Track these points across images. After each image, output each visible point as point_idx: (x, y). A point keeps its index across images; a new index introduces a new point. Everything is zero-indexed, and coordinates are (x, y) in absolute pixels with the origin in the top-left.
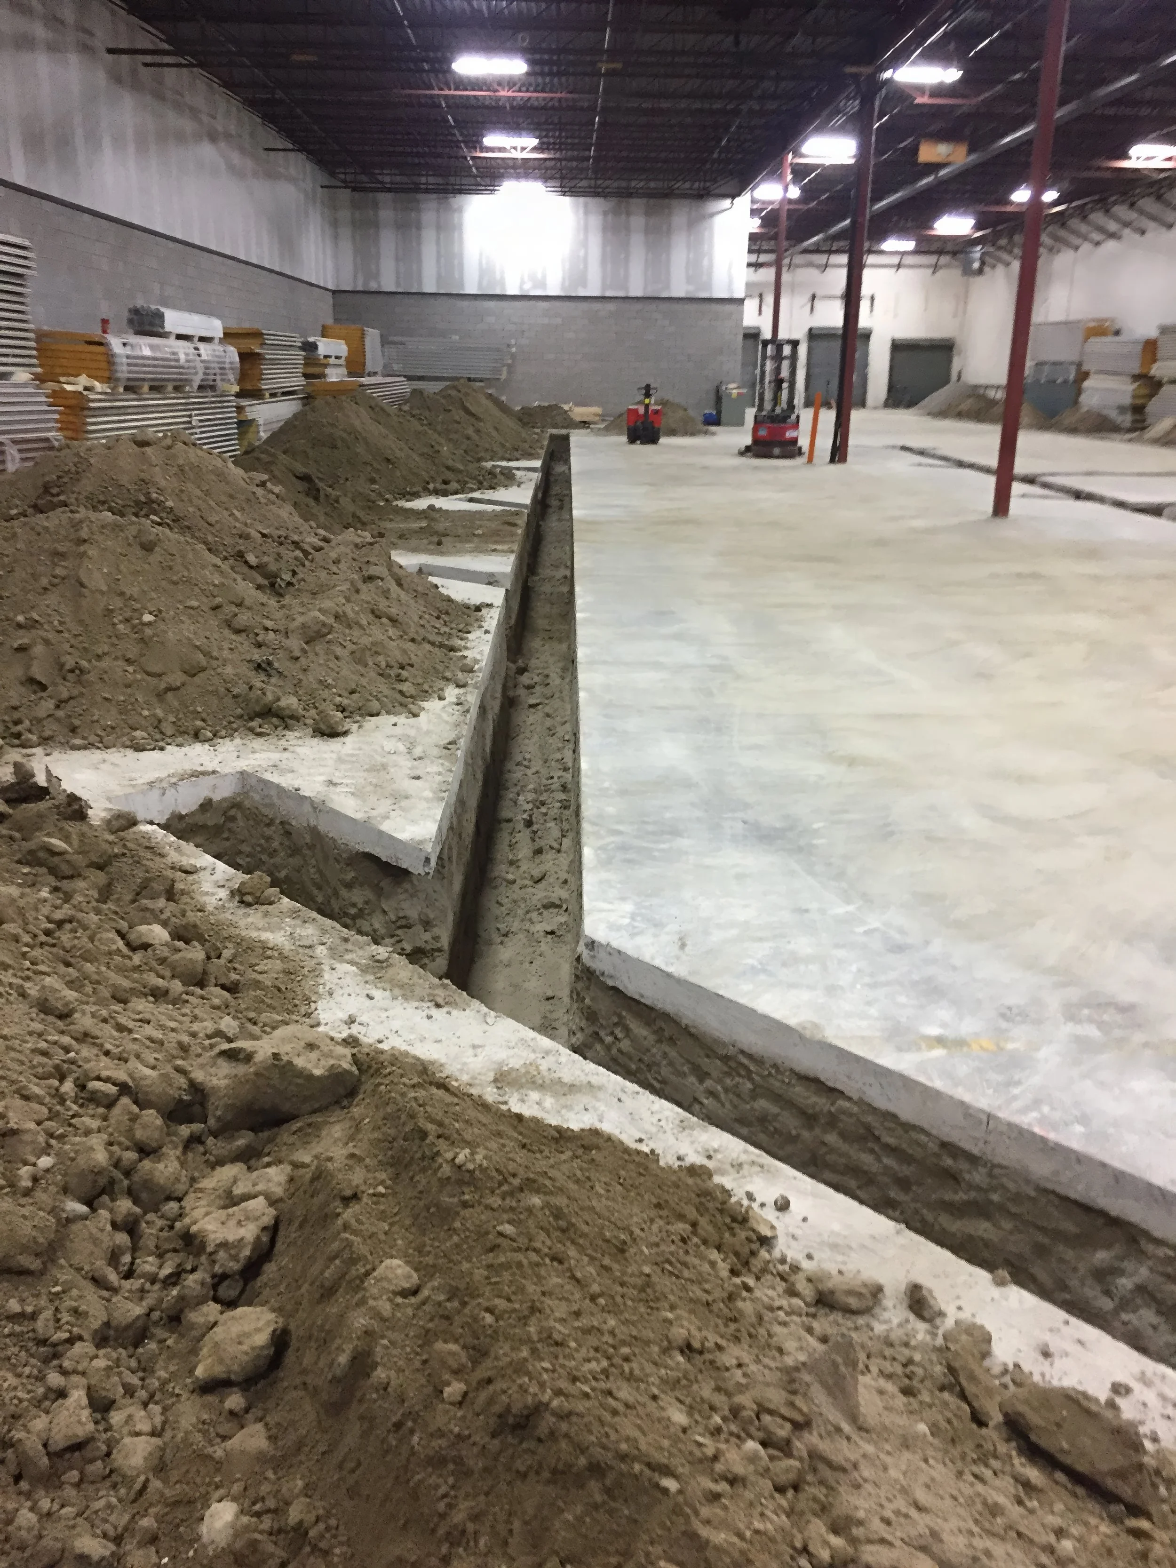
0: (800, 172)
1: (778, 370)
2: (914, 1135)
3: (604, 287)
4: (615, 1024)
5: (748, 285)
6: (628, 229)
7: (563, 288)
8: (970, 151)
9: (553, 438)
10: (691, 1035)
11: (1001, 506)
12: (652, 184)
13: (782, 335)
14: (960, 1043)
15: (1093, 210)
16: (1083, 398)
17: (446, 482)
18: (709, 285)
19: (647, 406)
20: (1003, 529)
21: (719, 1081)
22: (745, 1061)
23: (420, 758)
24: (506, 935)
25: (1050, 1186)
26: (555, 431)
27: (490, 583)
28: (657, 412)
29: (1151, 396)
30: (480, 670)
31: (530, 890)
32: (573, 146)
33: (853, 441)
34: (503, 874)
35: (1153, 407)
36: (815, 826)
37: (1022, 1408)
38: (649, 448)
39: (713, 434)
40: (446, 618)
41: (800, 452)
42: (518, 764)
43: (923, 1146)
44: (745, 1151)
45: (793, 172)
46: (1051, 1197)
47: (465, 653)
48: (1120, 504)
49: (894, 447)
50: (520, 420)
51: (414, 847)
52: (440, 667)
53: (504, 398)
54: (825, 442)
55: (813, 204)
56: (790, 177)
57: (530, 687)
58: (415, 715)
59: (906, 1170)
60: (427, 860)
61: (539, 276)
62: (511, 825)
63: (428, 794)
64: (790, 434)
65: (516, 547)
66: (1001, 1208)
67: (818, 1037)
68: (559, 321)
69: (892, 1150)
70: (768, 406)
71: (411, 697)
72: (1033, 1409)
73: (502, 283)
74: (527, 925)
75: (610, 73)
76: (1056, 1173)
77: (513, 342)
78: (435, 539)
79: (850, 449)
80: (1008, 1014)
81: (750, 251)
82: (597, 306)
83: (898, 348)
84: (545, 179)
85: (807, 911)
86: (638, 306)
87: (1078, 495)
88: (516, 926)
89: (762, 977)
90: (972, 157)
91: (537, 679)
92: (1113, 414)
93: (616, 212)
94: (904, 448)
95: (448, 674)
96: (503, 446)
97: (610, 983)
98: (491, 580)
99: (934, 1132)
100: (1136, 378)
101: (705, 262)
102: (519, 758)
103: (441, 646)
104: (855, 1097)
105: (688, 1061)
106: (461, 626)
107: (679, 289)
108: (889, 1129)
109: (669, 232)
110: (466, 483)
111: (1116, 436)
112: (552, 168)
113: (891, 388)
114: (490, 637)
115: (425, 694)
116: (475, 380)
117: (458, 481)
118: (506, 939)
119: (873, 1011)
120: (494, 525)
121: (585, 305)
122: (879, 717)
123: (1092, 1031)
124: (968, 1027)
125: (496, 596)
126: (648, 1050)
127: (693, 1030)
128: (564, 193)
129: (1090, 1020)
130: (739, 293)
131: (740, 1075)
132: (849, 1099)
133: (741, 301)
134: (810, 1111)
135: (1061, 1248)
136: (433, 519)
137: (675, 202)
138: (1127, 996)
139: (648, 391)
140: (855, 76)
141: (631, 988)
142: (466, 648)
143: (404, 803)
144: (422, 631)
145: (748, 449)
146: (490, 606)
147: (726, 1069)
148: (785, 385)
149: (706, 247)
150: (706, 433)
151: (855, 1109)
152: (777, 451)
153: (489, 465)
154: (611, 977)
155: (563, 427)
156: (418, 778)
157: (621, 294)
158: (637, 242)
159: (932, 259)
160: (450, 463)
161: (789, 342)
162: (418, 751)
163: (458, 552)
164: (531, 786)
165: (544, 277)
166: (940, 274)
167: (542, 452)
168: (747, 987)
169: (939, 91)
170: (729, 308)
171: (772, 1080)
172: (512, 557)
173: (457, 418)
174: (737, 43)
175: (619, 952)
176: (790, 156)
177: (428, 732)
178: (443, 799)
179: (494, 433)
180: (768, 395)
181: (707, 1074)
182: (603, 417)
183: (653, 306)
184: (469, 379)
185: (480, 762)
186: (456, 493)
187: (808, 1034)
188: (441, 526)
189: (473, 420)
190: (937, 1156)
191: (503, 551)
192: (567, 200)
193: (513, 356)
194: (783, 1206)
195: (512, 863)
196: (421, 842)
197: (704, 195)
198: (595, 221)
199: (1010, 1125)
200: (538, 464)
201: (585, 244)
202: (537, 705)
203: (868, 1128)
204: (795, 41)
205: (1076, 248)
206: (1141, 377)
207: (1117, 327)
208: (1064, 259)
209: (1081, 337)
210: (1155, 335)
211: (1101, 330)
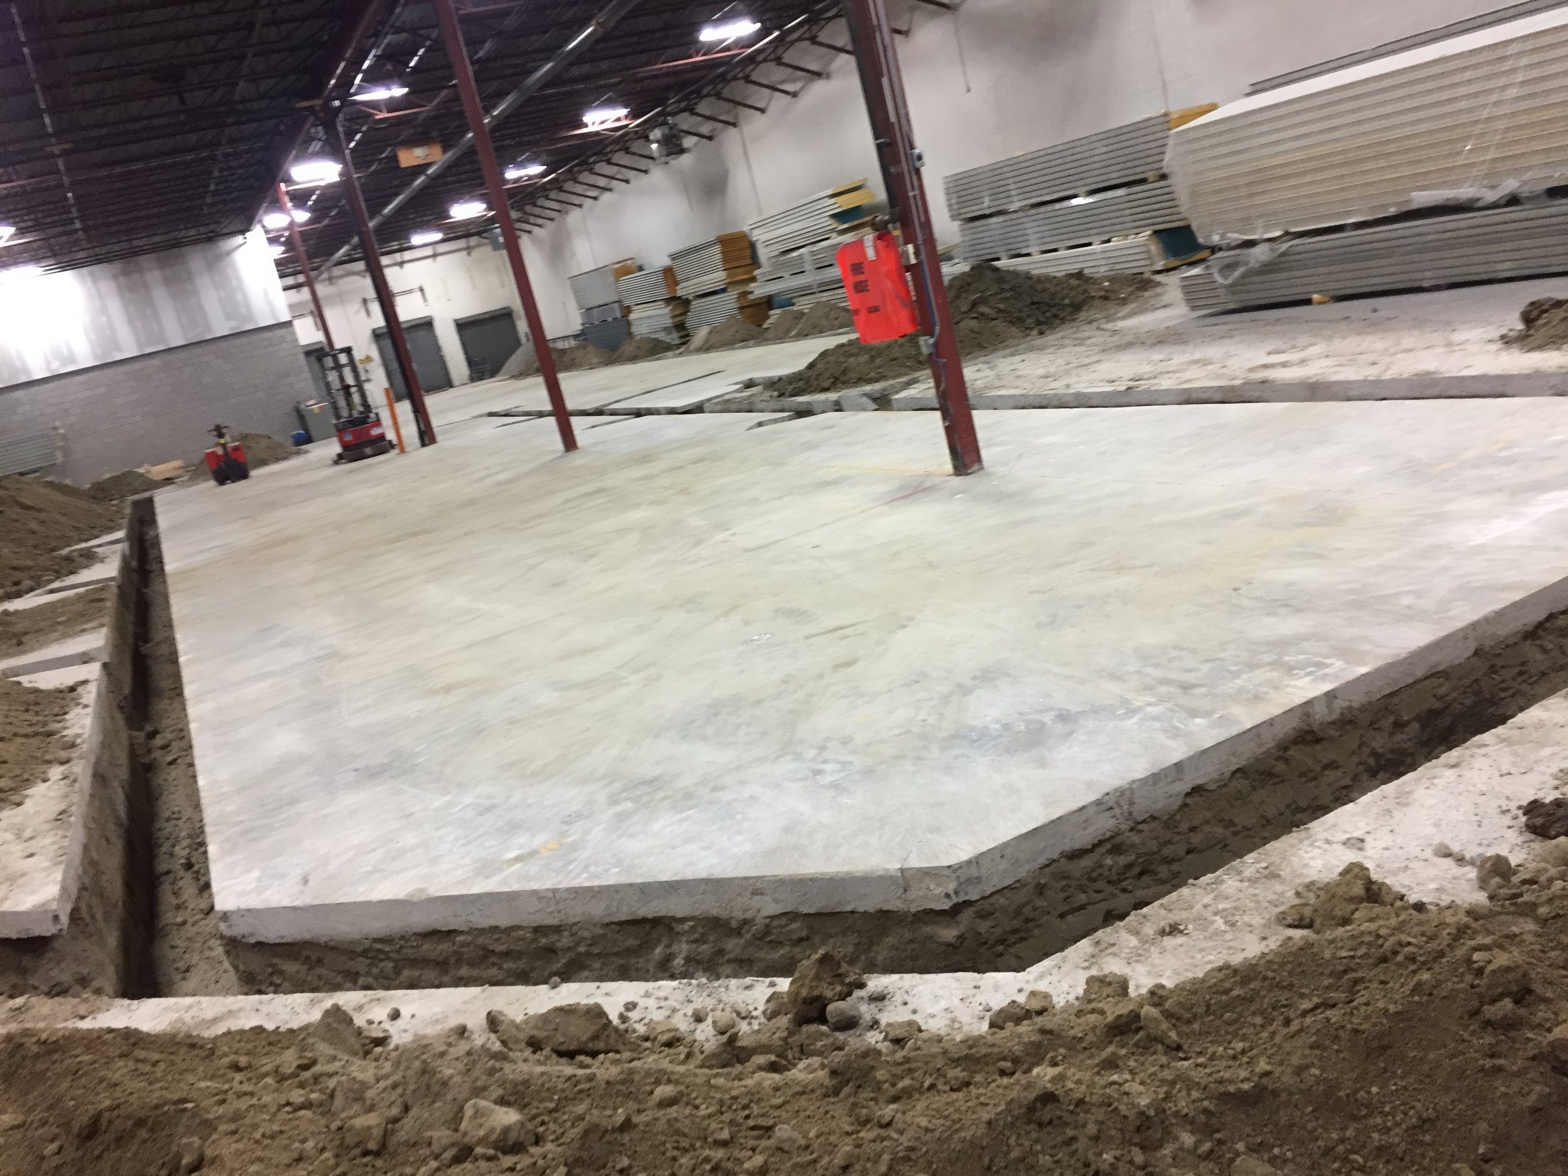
0: (300, 198)
1: (342, 378)
2: (515, 934)
3: (140, 345)
4: (271, 974)
5: (292, 307)
6: (146, 286)
7: (96, 357)
8: (445, 149)
9: (136, 504)
10: (332, 948)
11: (569, 442)
12: (156, 239)
13: (338, 345)
14: (533, 854)
15: (580, 172)
16: (634, 329)
17: (16, 583)
18: (250, 317)
19: (224, 446)
20: (576, 459)
21: (368, 974)
22: (379, 946)
23: (31, 838)
24: (187, 970)
25: (608, 920)
26: (137, 497)
27: (85, 662)
28: (236, 449)
29: (685, 313)
30: (83, 742)
31: (202, 922)
32: (54, 224)
33: (435, 422)
34: (171, 921)
35: (690, 320)
36: (417, 750)
37: (534, 1032)
38: (242, 484)
39: (307, 452)
40: (37, 708)
41: (392, 446)
42: (168, 820)
43: (523, 939)
44: (365, 996)
45: (291, 200)
46: (613, 927)
47: (65, 733)
48: (672, 411)
49: (481, 416)
50: (94, 498)
51: (39, 912)
52: (39, 754)
53: (68, 481)
54: (410, 430)
55: (326, 222)
56: (289, 205)
57: (164, 747)
58: (19, 804)
59: (521, 964)
60: (56, 918)
61: (65, 351)
62: (171, 876)
63: (46, 864)
64: (375, 432)
65: (106, 620)
66: (588, 954)
67: (424, 897)
68: (102, 390)
69: (507, 954)
70: (345, 413)
71: (11, 790)
72: (538, 1029)
73: (26, 370)
74: (207, 953)
75: (64, 153)
76: (608, 907)
77: (58, 423)
78: (14, 641)
79: (436, 430)
80: (568, 821)
81: (282, 276)
82: (138, 365)
83: (462, 326)
84: (35, 259)
85: (411, 814)
86: (184, 354)
87: (638, 413)
88: (195, 958)
89: (377, 875)
90: (449, 154)
91: (170, 736)
92: (662, 336)
93: (127, 273)
94: (491, 414)
95: (48, 757)
96: (76, 528)
97: (252, 941)
98: (85, 658)
99: (524, 924)
100: (668, 301)
101: (239, 297)
102: (167, 814)
103: (36, 734)
104: (465, 928)
105: (339, 972)
106: (56, 710)
107: (222, 328)
108: (497, 940)
109: (190, 277)
110: (40, 577)
111: (670, 354)
112: (40, 248)
113: (470, 362)
114: (89, 710)
115: (28, 782)
116: (27, 473)
117: (31, 578)
118: (188, 974)
119: (467, 861)
120: (80, 607)
121: (126, 368)
122: (468, 647)
123: (629, 805)
124: (539, 840)
125: (93, 671)
126: (305, 981)
127: (332, 944)
128: (63, 269)
129: (627, 799)
130: (286, 317)
131: (381, 961)
132: (462, 933)
133: (289, 324)
134: (440, 959)
135: (633, 961)
136: (9, 624)
137: (185, 250)
138: (653, 772)
139: (219, 431)
140: (310, 109)
141: (271, 934)
142: (65, 728)
143: (21, 881)
144: (9, 728)
145: (340, 457)
146: (84, 682)
147: (369, 961)
148: (353, 390)
149: (234, 283)
150: (298, 453)
151: (469, 938)
152: (368, 451)
153: (65, 551)
154: (251, 935)
155: (146, 490)
156: (32, 855)
157: (161, 348)
158: (159, 294)
159: (461, 243)
160: (15, 563)
161: (342, 350)
162: (28, 833)
163: (42, 645)
164: (183, 834)
165: (70, 350)
166: (475, 253)
167: (125, 522)
168: (361, 889)
169: (392, 105)
170: (280, 332)
171: (405, 951)
172: (104, 631)
173: (14, 517)
174: (182, 101)
175: (249, 910)
176: (283, 186)
177: (36, 813)
178: (61, 863)
179: (62, 519)
180: (342, 403)
181: (357, 973)
182: (185, 468)
183: (198, 350)
184: (22, 474)
185: (113, 827)
186: (32, 589)
187: (415, 899)
188: (19, 628)
189: (34, 513)
190: (535, 940)
191: (94, 628)
192: (69, 274)
193: (64, 437)
194: (395, 1015)
195: (178, 907)
196: (44, 904)
197: (213, 236)
198: (108, 286)
199: (568, 890)
200: (120, 534)
201: (104, 311)
202: (176, 760)
203: (484, 948)
204: (239, 88)
205: (580, 206)
206: (672, 300)
207: (638, 263)
208: (574, 217)
209: (612, 279)
210: (667, 262)
211: (626, 269)
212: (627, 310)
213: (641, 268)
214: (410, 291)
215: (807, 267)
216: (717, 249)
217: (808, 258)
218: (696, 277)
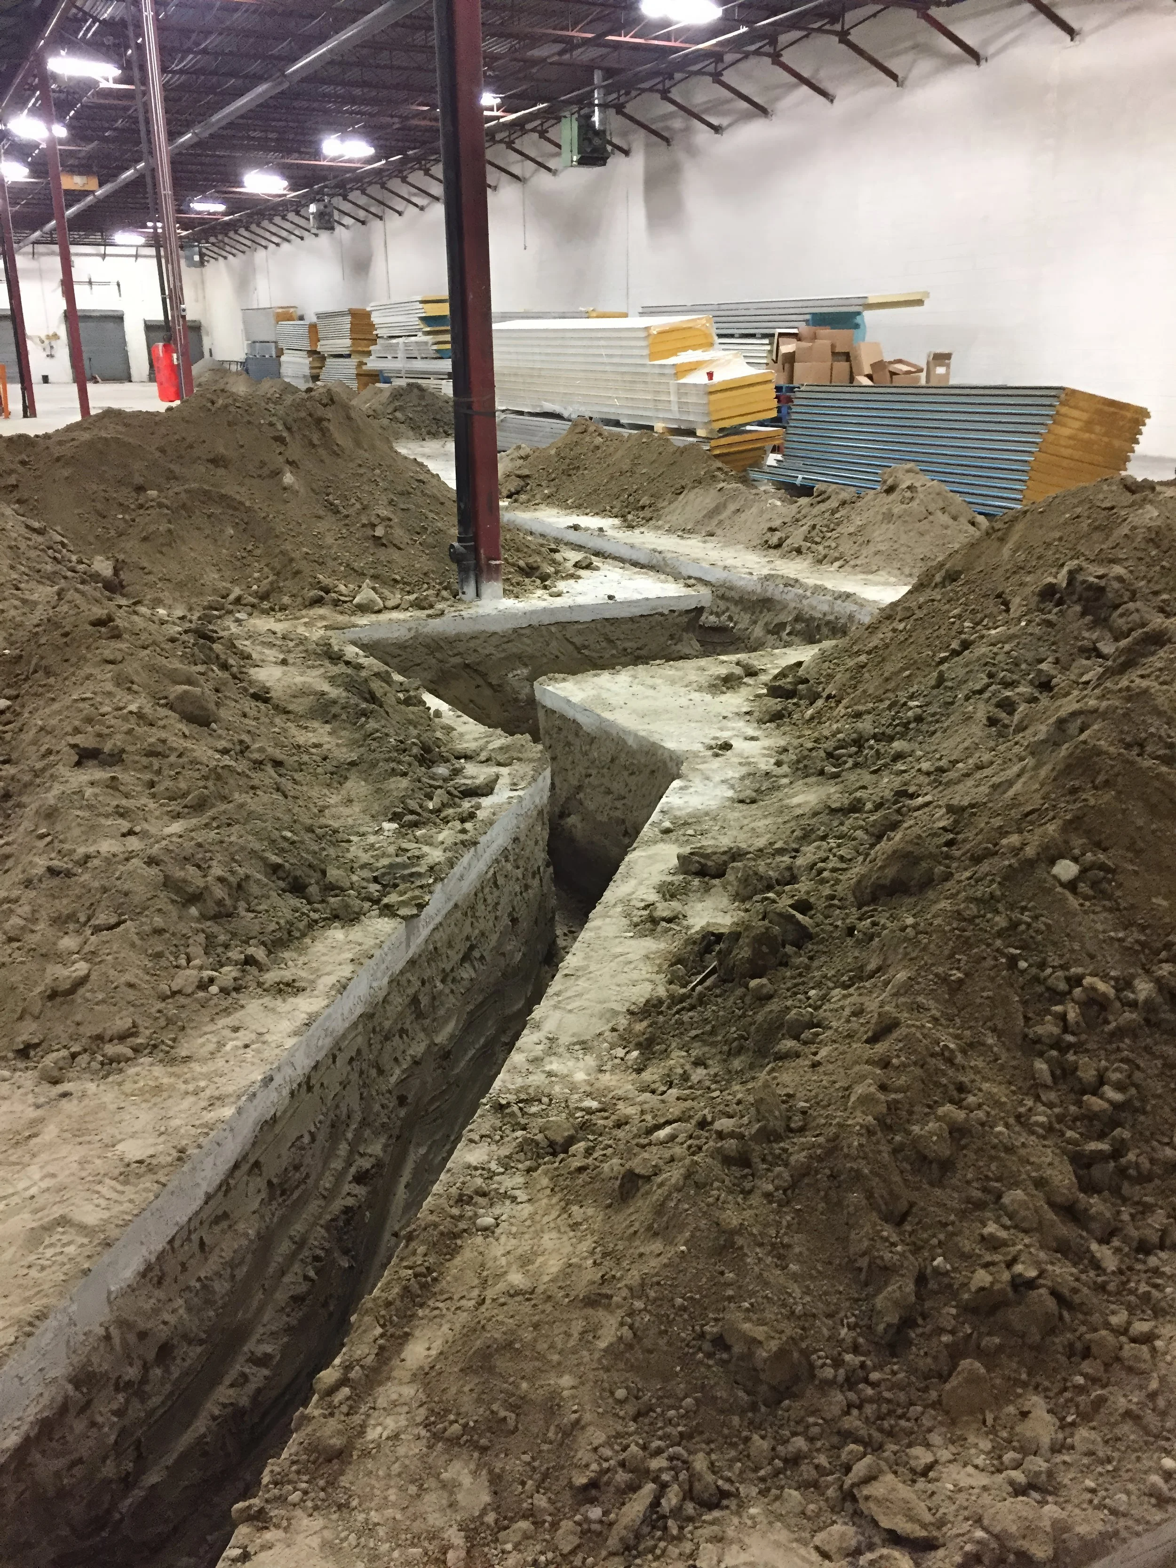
15: (260, 219)
16: (282, 371)
29: (320, 367)
83: (150, 328)
100: (310, 353)
205: (266, 247)
206: (313, 353)
207: (299, 313)
208: (260, 255)
209: (273, 322)
210: (314, 319)
211: (285, 315)
212: (280, 352)
213: (301, 318)
214: (107, 283)
215: (400, 355)
216: (348, 319)
217: (401, 347)
218: (333, 338)
